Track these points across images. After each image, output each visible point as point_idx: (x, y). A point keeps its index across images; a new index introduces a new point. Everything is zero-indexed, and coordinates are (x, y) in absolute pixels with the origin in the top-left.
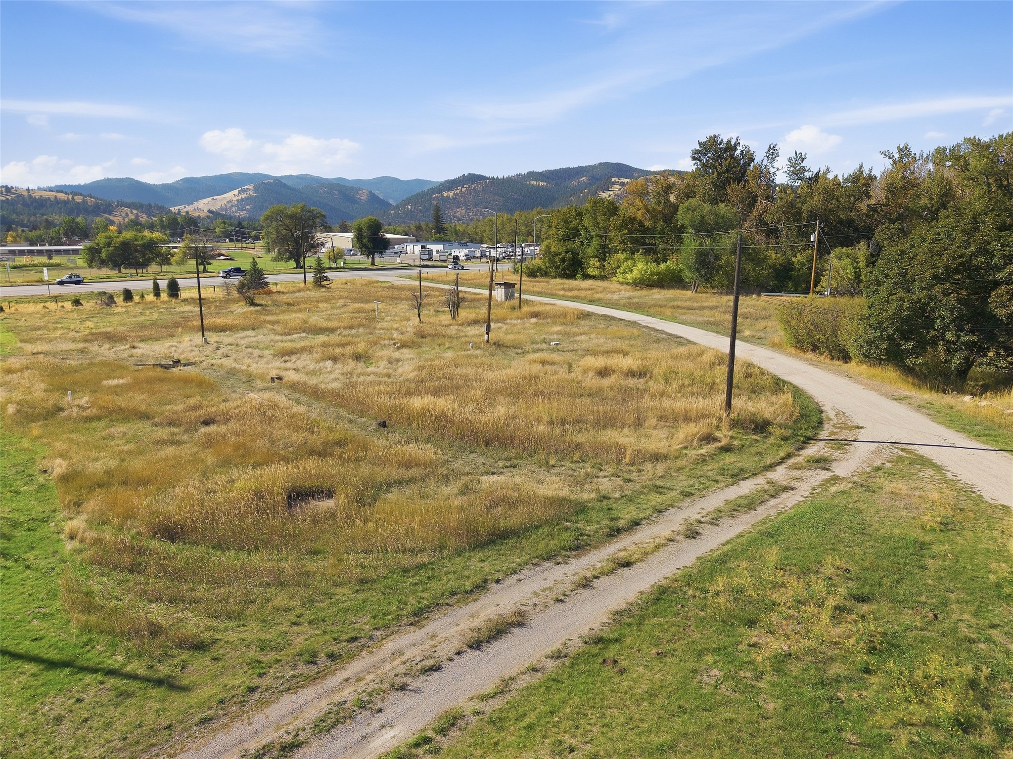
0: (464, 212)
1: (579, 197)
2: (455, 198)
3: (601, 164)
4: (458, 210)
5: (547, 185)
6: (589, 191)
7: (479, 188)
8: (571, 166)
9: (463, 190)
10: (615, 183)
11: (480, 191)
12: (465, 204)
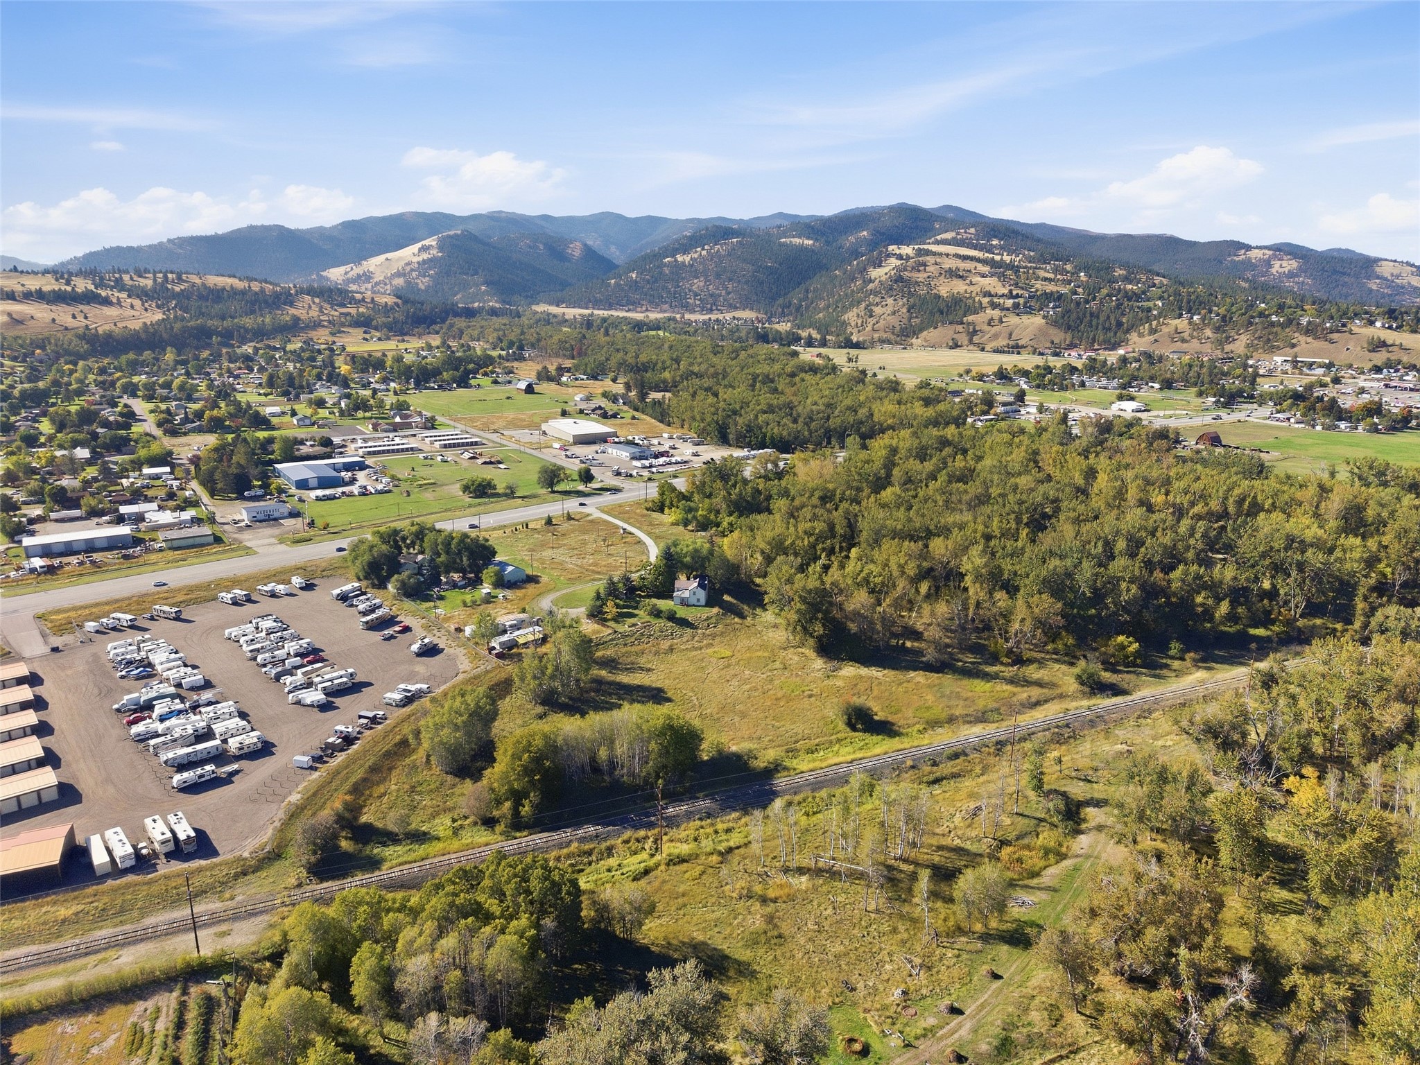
0: (702, 284)
2: (693, 264)
4: (695, 281)
5: (811, 246)
6: (858, 264)
7: (725, 249)
9: (704, 253)
10: (891, 254)
11: (723, 257)
12: (705, 273)
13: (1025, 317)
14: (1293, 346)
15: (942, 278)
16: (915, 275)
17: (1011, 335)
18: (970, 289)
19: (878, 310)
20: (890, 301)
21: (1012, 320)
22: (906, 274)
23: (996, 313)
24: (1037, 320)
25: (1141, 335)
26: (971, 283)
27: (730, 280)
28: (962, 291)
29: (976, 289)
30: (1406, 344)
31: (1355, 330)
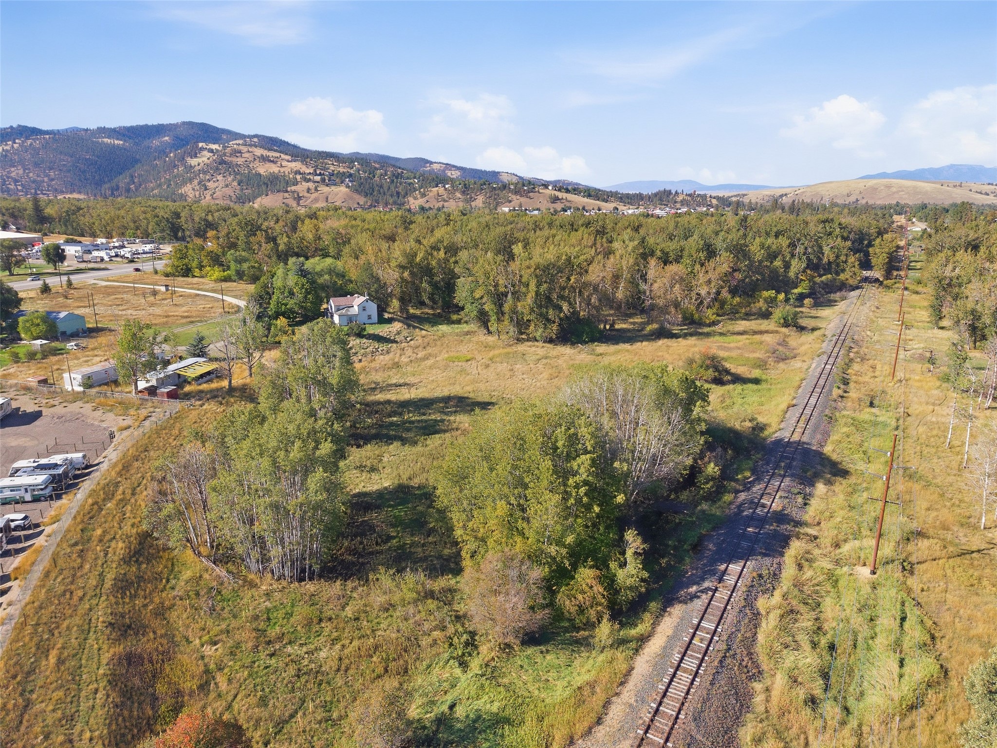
0: (21, 172)
1: (165, 161)
2: (6, 156)
3: (184, 123)
4: (13, 169)
5: (123, 145)
6: (175, 155)
7: (37, 144)
8: (150, 124)
9: (16, 146)
10: (202, 149)
11: (39, 149)
12: (22, 162)
13: (333, 188)
14: (510, 202)
15: (257, 162)
16: (234, 160)
17: (327, 198)
18: (282, 170)
19: (210, 185)
20: (220, 178)
21: (324, 189)
22: (227, 159)
23: (311, 185)
24: (343, 189)
25: (415, 198)
26: (281, 166)
27: (51, 169)
28: (276, 172)
29: (287, 170)
30: (569, 199)
31: (541, 191)
